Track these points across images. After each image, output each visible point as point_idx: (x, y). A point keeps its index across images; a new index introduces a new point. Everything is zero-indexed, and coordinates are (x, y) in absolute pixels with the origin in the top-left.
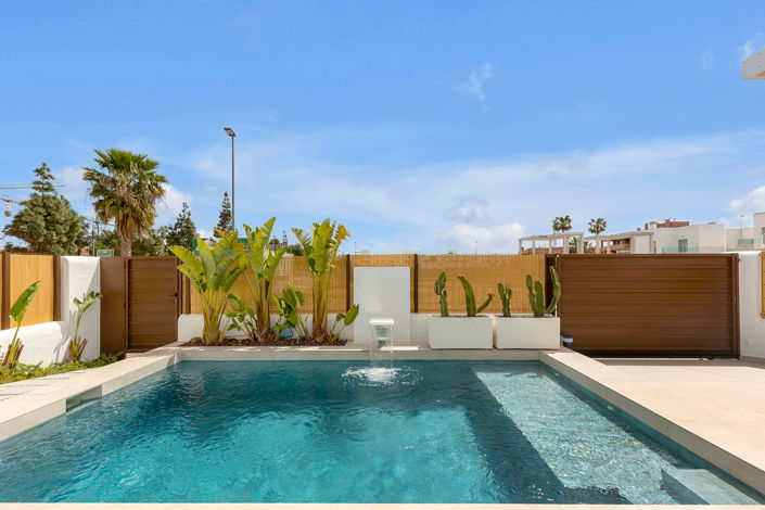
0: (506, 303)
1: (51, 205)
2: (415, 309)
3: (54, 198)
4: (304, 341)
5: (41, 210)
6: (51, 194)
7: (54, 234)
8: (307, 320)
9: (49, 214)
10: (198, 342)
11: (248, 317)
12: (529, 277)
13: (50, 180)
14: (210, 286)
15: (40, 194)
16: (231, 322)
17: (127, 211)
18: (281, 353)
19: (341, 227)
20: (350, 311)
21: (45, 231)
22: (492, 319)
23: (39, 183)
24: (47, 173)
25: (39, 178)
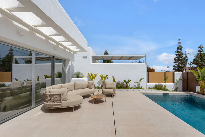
1: (202, 55)
3: (204, 53)
5: (200, 57)
6: (203, 52)
7: (203, 63)
9: (202, 58)
13: (202, 49)
15: (200, 53)
21: (201, 62)
23: (199, 50)
24: (202, 47)
25: (200, 49)
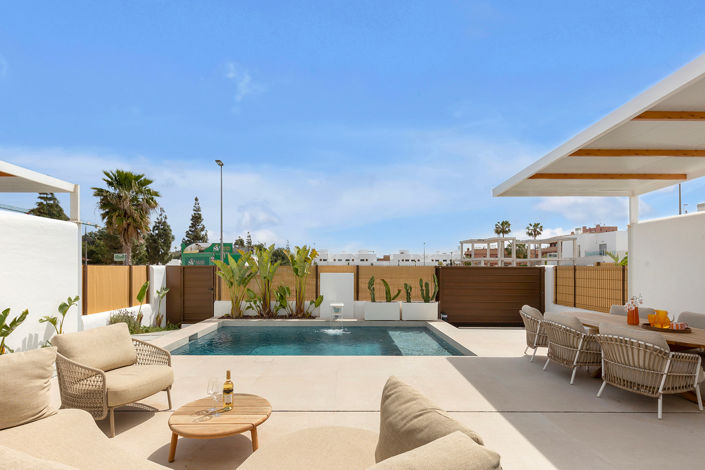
0: (408, 294)
2: (357, 298)
4: (291, 316)
6: (53, 202)
8: (292, 303)
10: (228, 317)
11: (258, 303)
12: (421, 280)
14: (236, 283)
15: (45, 203)
16: (248, 304)
17: (130, 220)
18: (278, 322)
19: (313, 250)
20: (318, 299)
22: (400, 304)
23: (43, 194)
